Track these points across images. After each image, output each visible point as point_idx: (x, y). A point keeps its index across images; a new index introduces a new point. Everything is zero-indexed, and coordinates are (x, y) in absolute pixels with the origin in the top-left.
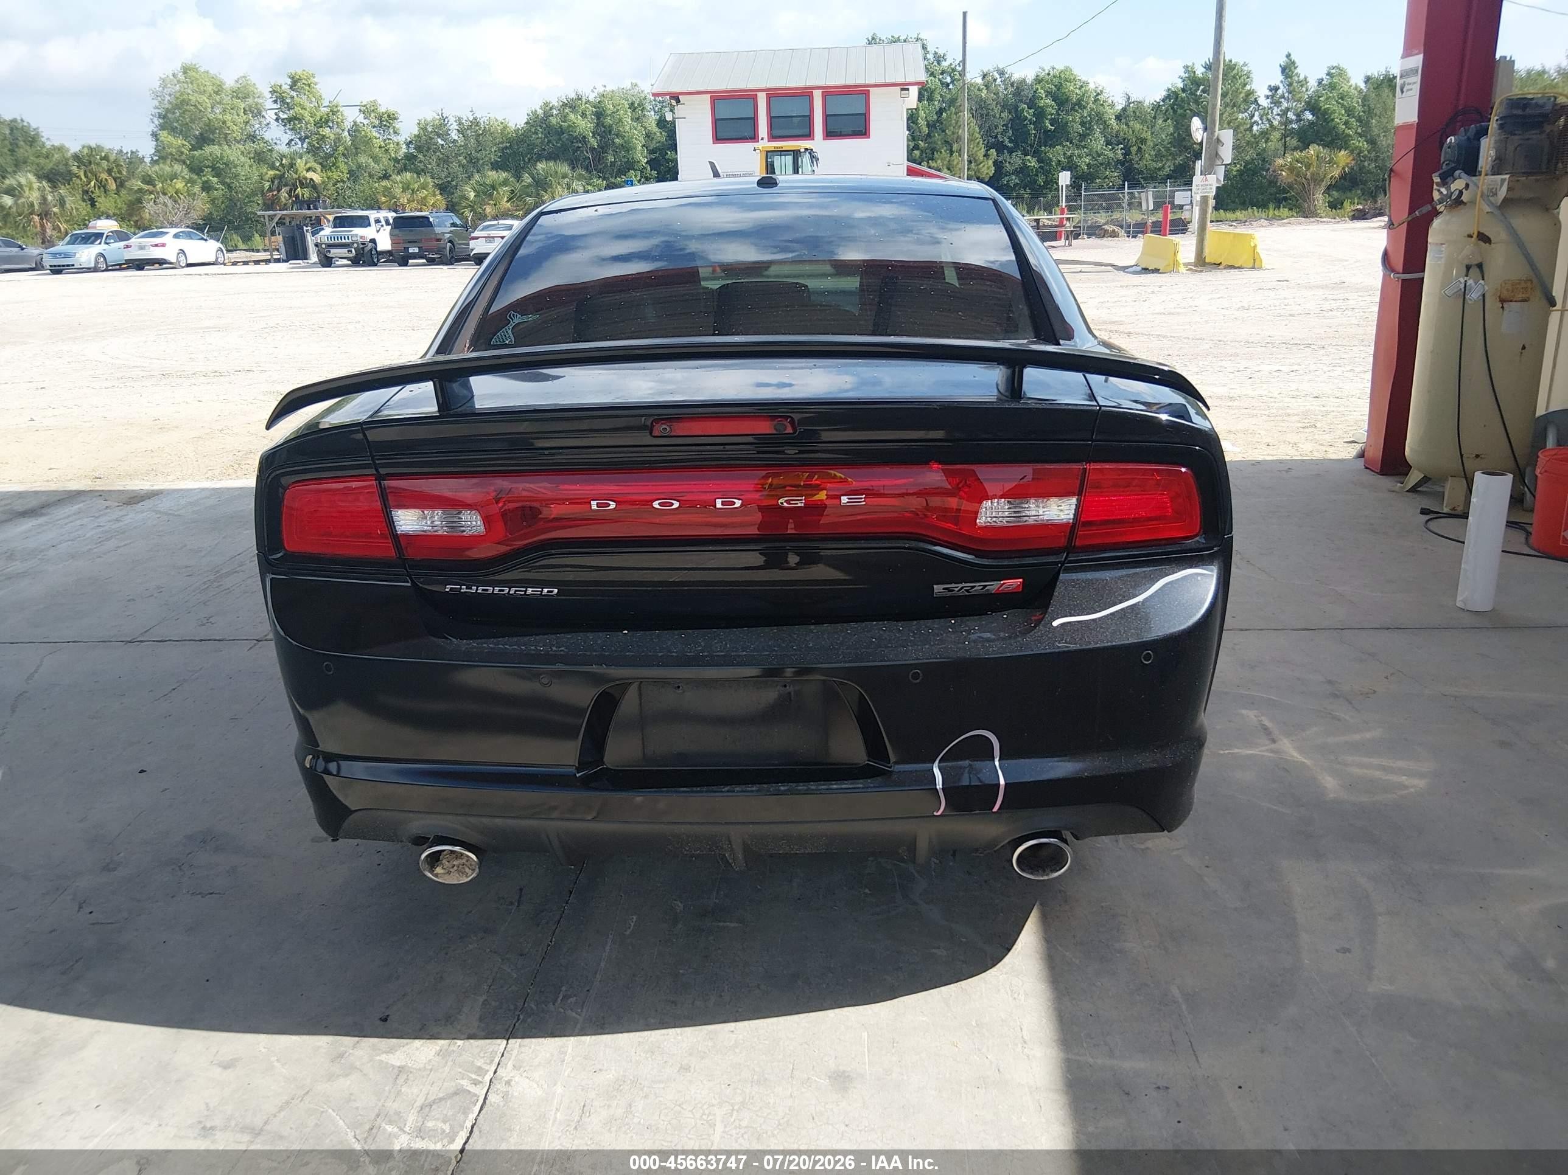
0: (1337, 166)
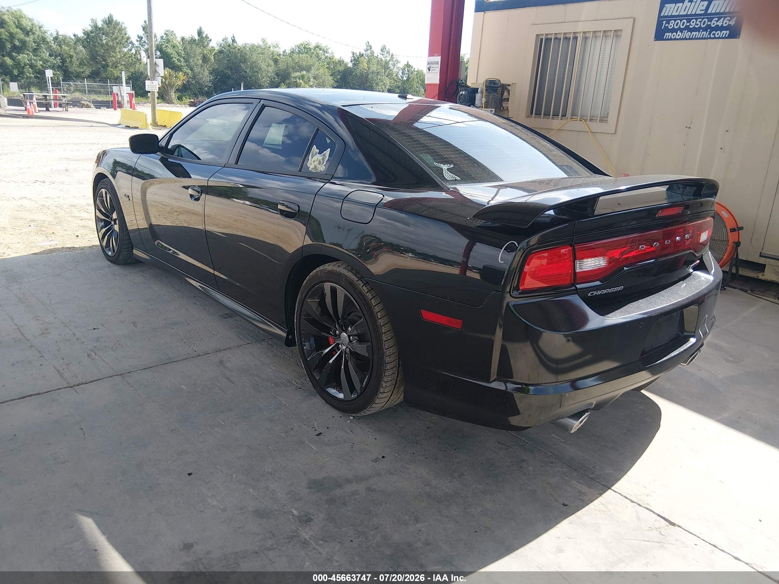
0: (180, 80)
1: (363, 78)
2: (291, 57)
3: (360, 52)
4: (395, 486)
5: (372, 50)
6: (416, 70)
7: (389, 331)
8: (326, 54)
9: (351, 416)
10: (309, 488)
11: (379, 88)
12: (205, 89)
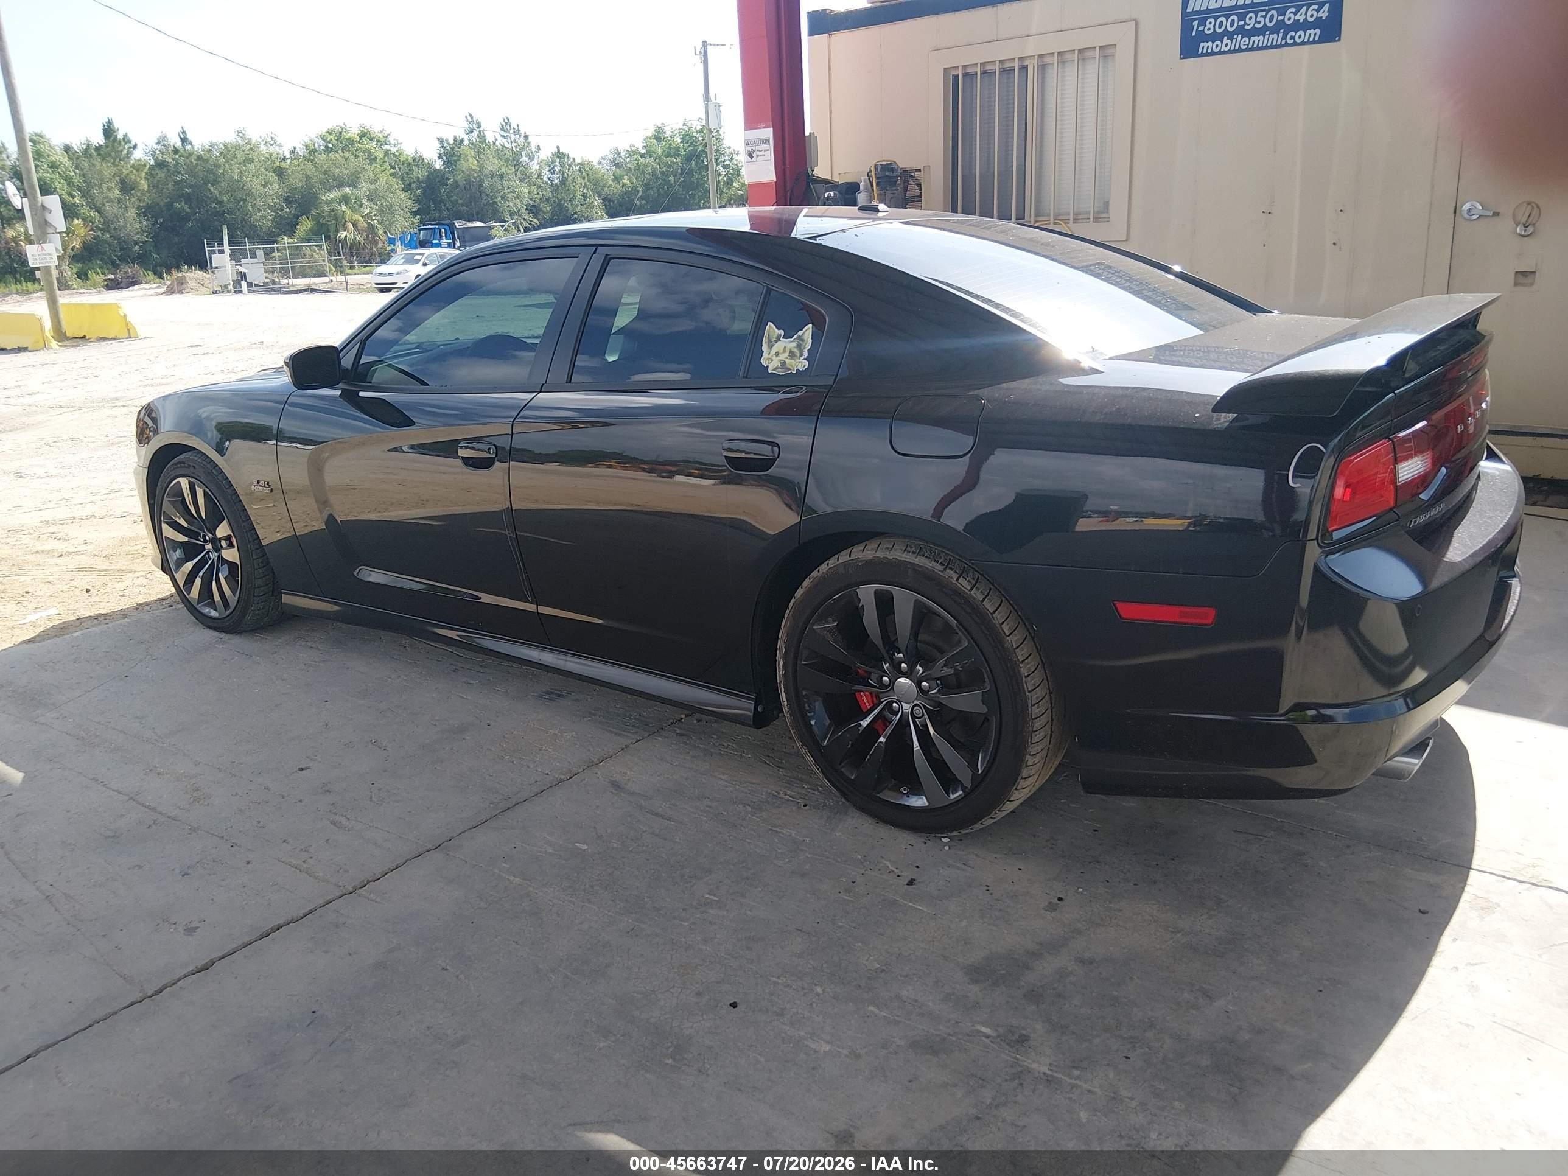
1: (473, 189)
2: (312, 161)
3: (455, 137)
4: (1123, 945)
5: (481, 129)
6: (578, 160)
7: (1029, 656)
8: (385, 147)
9: (944, 837)
10: (975, 981)
11: (509, 206)
12: (134, 249)
